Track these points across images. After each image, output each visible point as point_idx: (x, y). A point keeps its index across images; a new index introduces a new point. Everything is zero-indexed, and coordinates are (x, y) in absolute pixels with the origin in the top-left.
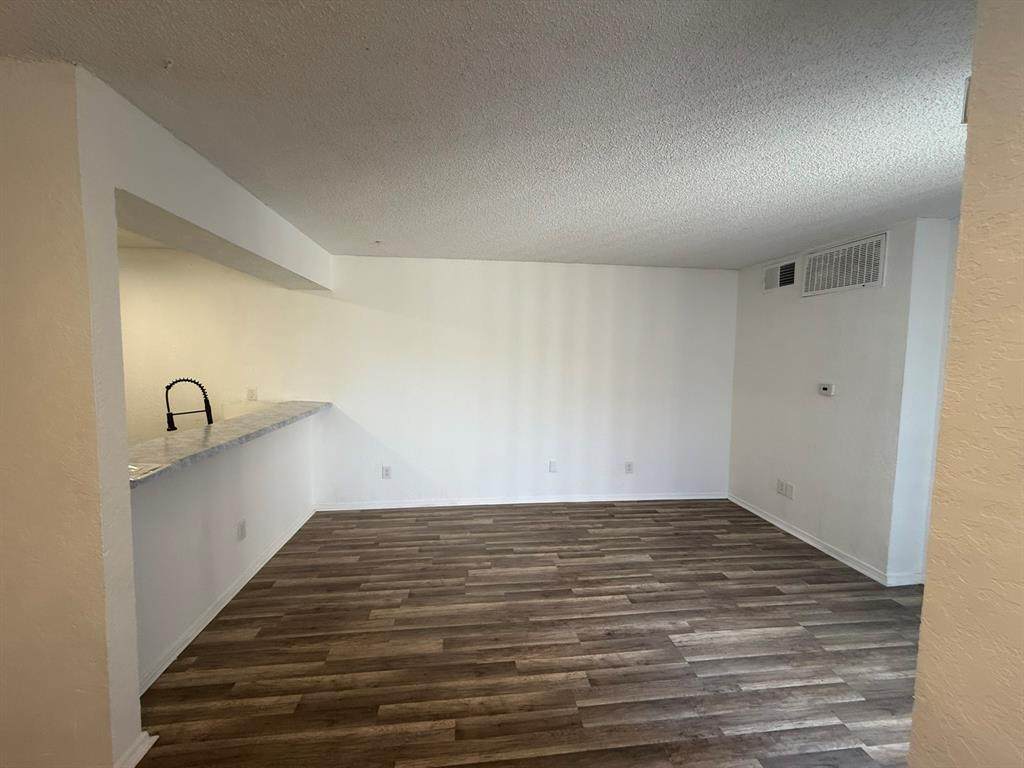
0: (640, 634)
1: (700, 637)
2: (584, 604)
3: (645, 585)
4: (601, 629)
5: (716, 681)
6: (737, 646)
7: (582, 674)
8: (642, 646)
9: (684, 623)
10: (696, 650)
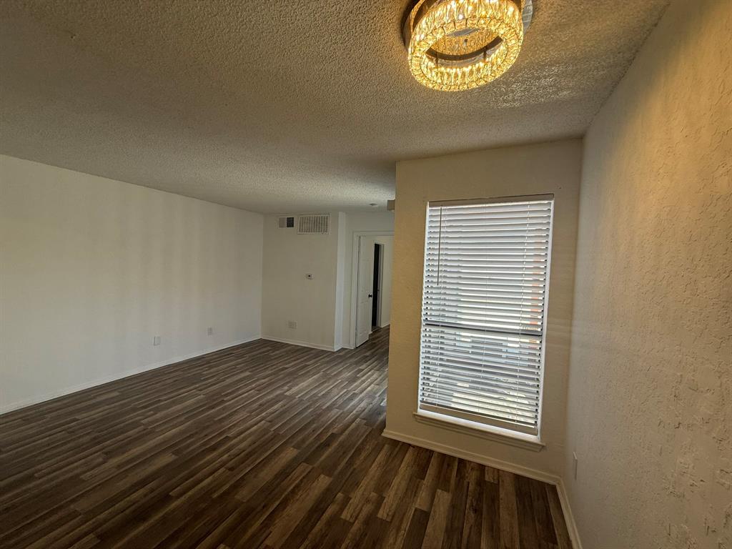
0: (272, 399)
1: (295, 389)
2: (237, 402)
3: (258, 383)
4: (255, 405)
5: (311, 397)
6: (309, 386)
7: (263, 422)
8: (277, 402)
9: (286, 388)
10: (297, 393)
